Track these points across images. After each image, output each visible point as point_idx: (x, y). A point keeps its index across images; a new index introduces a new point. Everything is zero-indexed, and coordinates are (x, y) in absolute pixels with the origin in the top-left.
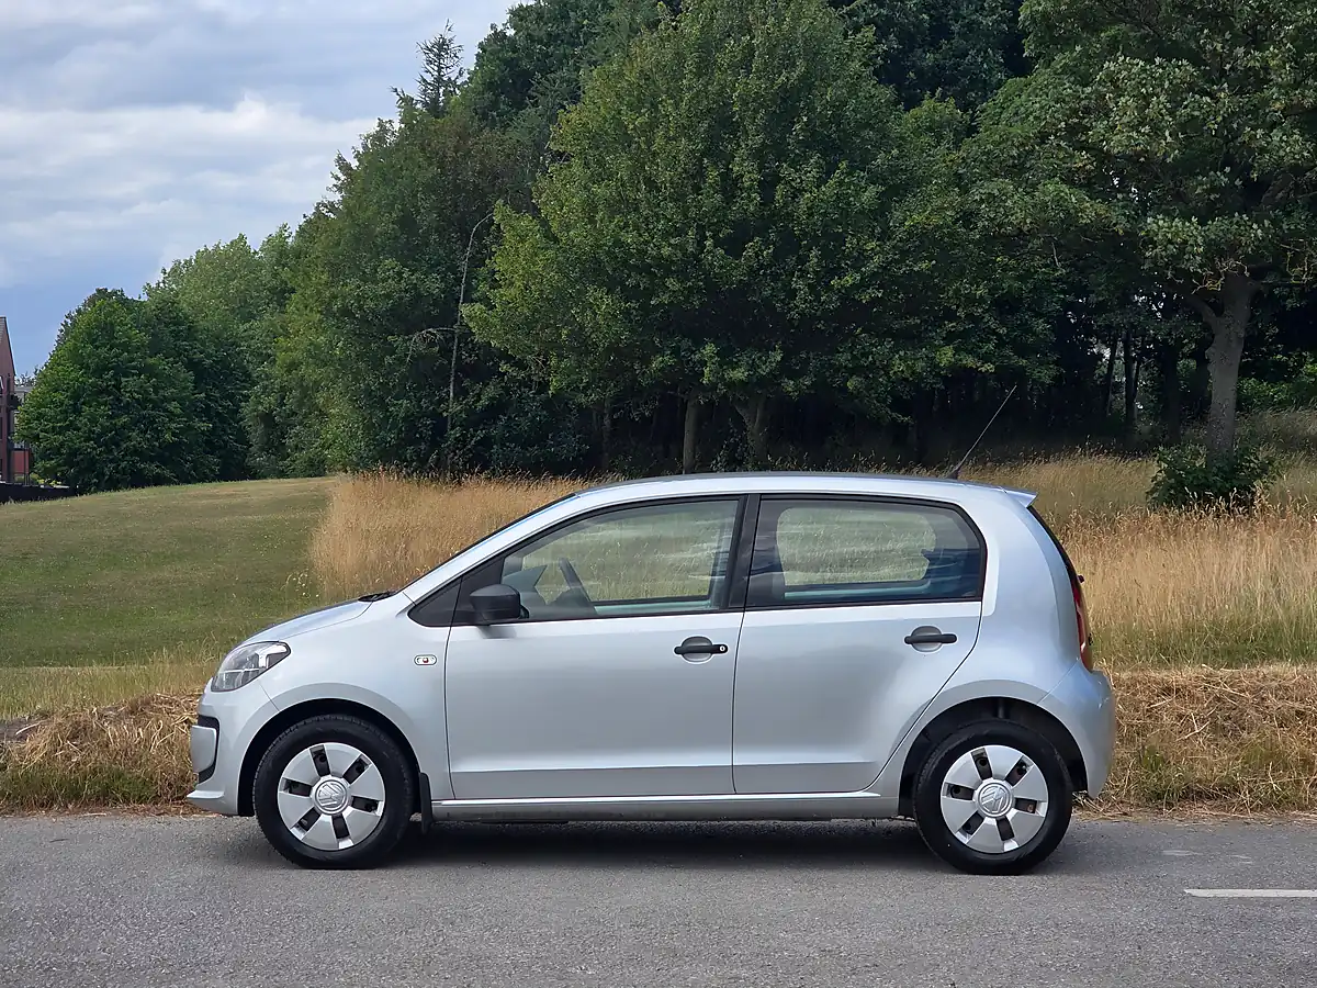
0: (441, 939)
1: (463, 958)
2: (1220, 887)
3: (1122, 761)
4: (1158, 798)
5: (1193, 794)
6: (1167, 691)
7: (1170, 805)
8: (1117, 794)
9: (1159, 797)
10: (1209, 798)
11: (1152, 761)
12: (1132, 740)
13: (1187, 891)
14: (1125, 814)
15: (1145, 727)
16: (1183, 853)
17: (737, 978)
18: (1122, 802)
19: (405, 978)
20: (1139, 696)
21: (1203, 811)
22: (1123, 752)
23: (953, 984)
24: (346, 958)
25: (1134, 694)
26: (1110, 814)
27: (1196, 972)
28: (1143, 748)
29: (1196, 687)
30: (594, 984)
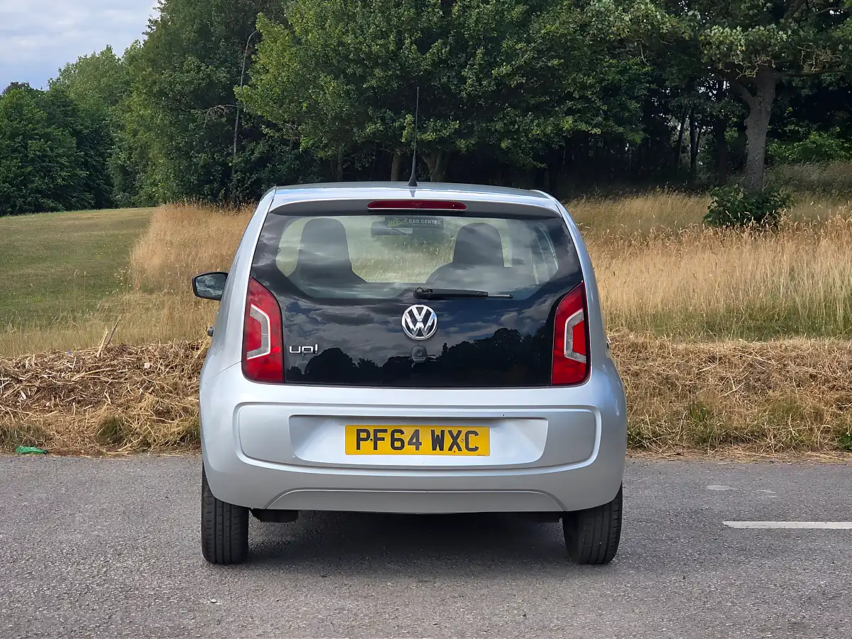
0: (105, 569)
1: (116, 588)
2: (752, 519)
3: (677, 413)
4: (703, 442)
5: (730, 438)
6: (712, 359)
7: (713, 447)
8: (673, 439)
9: (705, 441)
10: (743, 442)
11: (699, 413)
12: (685, 396)
13: (725, 523)
14: (678, 454)
15: (695, 387)
16: (723, 488)
18: (676, 445)
20: (691, 363)
21: (738, 451)
22: (678, 406)
23: (525, 615)
24: (17, 589)
25: (687, 362)
26: (667, 454)
27: (732, 602)
28: (694, 402)
29: (734, 356)
30: (217, 616)
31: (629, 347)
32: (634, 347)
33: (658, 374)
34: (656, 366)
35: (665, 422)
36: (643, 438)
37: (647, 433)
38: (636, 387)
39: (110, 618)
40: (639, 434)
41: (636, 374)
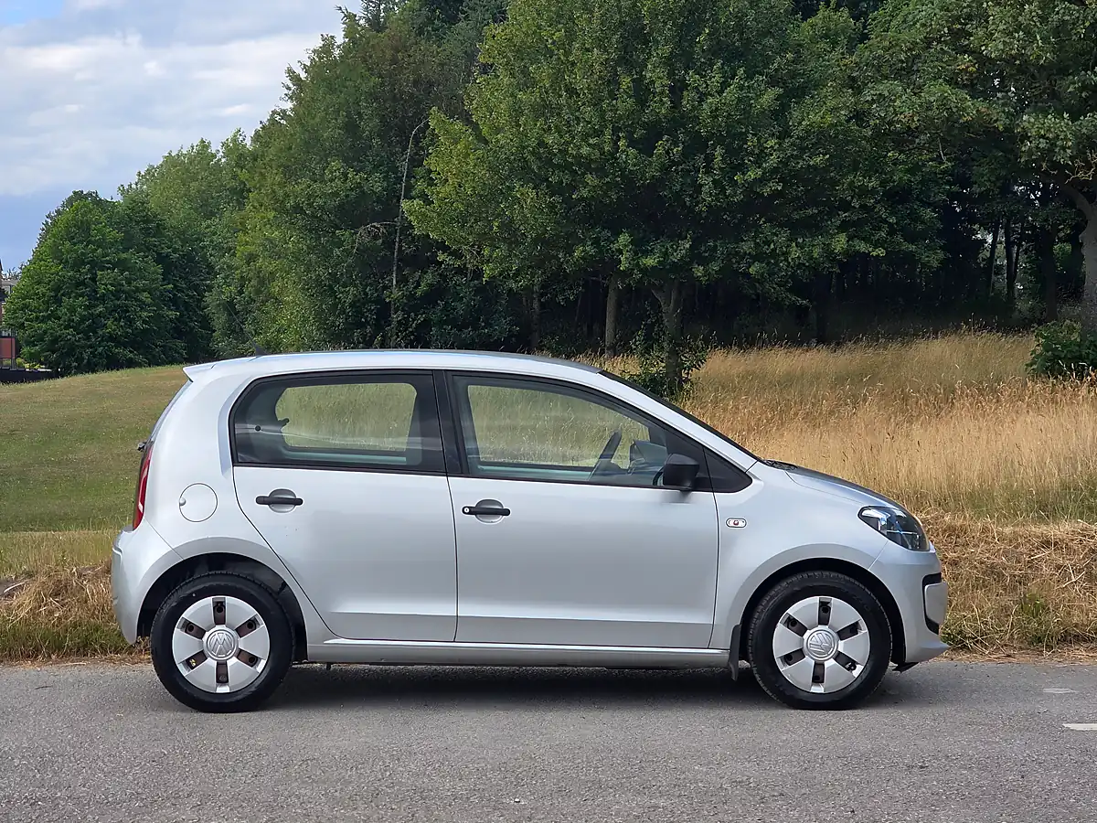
0: (388, 773)
1: (408, 791)
3: (1006, 609)
4: (1038, 641)
5: (1070, 638)
6: (1046, 543)
7: (1049, 647)
8: (1001, 638)
9: (1040, 640)
10: (1086, 641)
11: (1033, 608)
12: (1014, 588)
13: (1066, 726)
14: (1009, 656)
15: (1026, 577)
16: (1062, 691)
17: (656, 807)
18: (1006, 645)
19: (355, 809)
20: (1021, 549)
21: (1081, 652)
22: (1007, 600)
23: (853, 811)
24: (303, 791)
25: (1016, 547)
26: (995, 656)
27: (1075, 799)
28: (1025, 596)
29: (1073, 540)
30: (527, 813)
31: (945, 531)
32: (951, 531)
33: (982, 563)
34: (979, 552)
35: (991, 618)
36: (965, 637)
37: (969, 631)
38: (956, 578)
39: (413, 816)
40: (960, 632)
41: (955, 563)
